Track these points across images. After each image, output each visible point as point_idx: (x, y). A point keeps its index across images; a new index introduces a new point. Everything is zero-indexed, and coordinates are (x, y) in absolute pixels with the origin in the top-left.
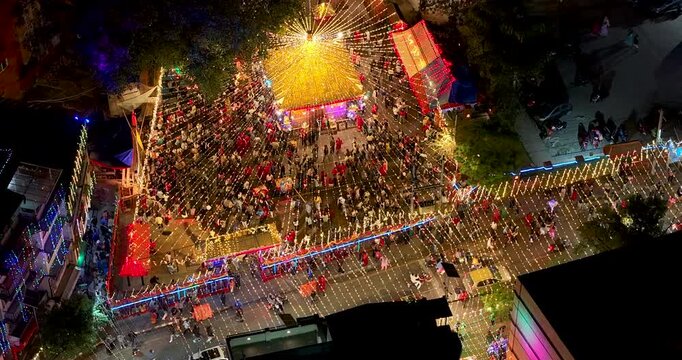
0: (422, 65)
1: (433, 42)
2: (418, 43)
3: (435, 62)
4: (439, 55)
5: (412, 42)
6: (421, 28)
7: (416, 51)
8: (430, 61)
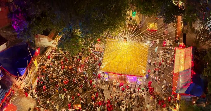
0: (182, 69)
1: (191, 60)
2: (185, 57)
3: (188, 70)
4: (191, 67)
5: (183, 56)
6: (189, 50)
7: (182, 61)
8: (186, 69)
